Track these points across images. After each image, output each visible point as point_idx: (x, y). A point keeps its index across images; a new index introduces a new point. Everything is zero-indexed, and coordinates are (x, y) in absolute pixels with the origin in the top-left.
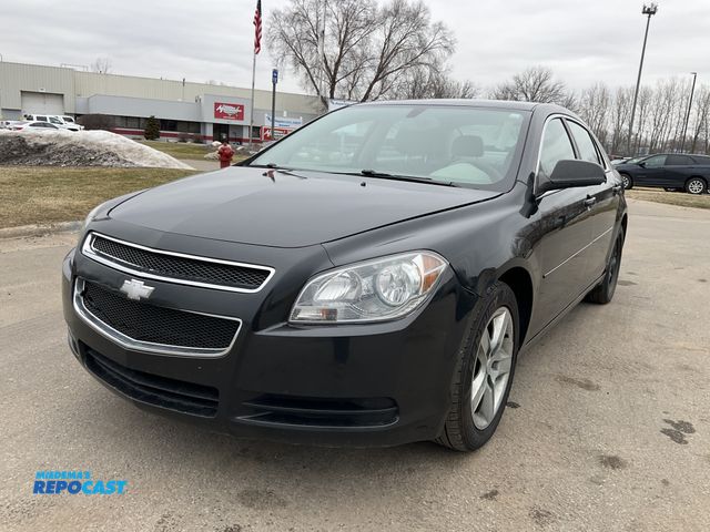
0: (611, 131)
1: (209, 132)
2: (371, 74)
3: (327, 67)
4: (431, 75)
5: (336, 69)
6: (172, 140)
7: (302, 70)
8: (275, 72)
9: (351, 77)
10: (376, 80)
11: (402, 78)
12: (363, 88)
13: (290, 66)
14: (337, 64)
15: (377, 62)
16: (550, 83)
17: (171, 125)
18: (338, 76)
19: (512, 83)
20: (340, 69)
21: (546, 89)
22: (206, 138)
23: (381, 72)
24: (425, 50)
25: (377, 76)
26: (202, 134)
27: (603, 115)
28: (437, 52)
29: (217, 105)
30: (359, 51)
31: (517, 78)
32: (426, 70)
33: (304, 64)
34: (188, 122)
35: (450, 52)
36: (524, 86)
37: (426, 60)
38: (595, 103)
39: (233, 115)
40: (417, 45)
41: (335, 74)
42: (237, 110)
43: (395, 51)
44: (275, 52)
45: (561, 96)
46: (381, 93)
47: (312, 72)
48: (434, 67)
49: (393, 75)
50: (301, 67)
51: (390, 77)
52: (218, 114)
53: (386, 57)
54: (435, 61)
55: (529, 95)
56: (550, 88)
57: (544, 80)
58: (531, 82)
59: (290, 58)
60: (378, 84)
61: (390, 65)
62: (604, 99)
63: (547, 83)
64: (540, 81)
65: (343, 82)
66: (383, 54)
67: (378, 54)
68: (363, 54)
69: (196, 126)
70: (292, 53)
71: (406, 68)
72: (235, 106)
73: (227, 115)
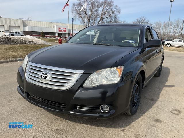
0: (162, 33)
1: (57, 35)
2: (99, 19)
3: (87, 18)
4: (114, 19)
6: (49, 37)
7: (81, 19)
8: (73, 19)
9: (94, 20)
11: (107, 20)
12: (97, 23)
13: (78, 18)
15: (100, 16)
17: (48, 34)
18: (90, 20)
19: (136, 21)
20: (91, 18)
21: (145, 22)
22: (56, 37)
23: (102, 19)
24: (113, 12)
27: (160, 29)
28: (116, 13)
29: (59, 28)
31: (137, 19)
33: (81, 17)
34: (52, 33)
35: (119, 13)
36: (139, 21)
37: (113, 15)
38: (158, 26)
40: (111, 11)
42: (64, 29)
43: (105, 13)
44: (74, 14)
47: (83, 19)
48: (115, 17)
51: (104, 20)
54: (116, 15)
58: (141, 20)
60: (101, 22)
61: (104, 17)
62: (160, 24)
64: (143, 20)
65: (92, 21)
66: (102, 14)
67: (101, 14)
68: (97, 14)
69: (54, 34)
70: (78, 14)
71: (108, 17)
72: (64, 28)
73: (62, 31)
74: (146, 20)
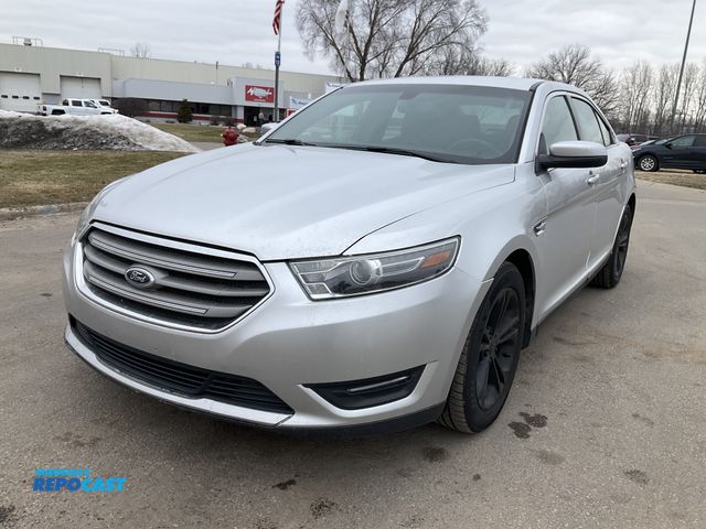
0: (653, 111)
1: (240, 115)
2: (401, 54)
3: (358, 48)
4: (463, 55)
5: (367, 49)
6: (204, 123)
7: (333, 52)
8: (278, 54)
9: (381, 58)
10: (406, 60)
11: (434, 58)
12: (393, 69)
13: (320, 48)
14: (368, 45)
15: (408, 42)
16: (587, 61)
17: (203, 108)
18: (369, 57)
19: (548, 62)
20: (371, 50)
21: (583, 67)
22: (237, 121)
23: (412, 52)
24: (456, 28)
25: (407, 57)
26: (233, 117)
27: (645, 94)
28: (469, 31)
29: (248, 88)
30: (390, 31)
31: (553, 57)
32: (458, 49)
33: (334, 45)
34: (220, 105)
35: (483, 30)
36: (561, 65)
37: (458, 39)
38: (637, 81)
39: (264, 98)
40: (448, 23)
41: (366, 54)
42: (268, 93)
43: (426, 30)
44: (305, 34)
46: (412, 73)
47: (342, 53)
48: (466, 46)
49: (425, 54)
50: (332, 48)
51: (421, 58)
52: (249, 97)
53: (416, 36)
54: (467, 40)
55: (565, 74)
56: (588, 66)
57: (581, 58)
58: (568, 60)
59: (320, 38)
60: (408, 64)
61: (421, 45)
62: (647, 77)
63: (584, 61)
64: (577, 59)
65: (374, 63)
66: (413, 33)
67: (410, 34)
68: (394, 33)
69: (227, 109)
70: (322, 34)
71: (438, 47)
72: (266, 89)
73: (257, 98)
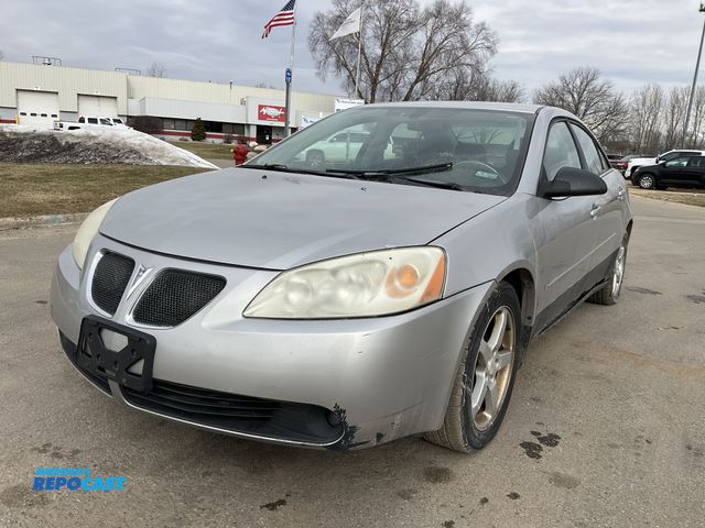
0: (664, 132)
1: (253, 133)
2: (412, 76)
3: (369, 69)
4: (473, 76)
5: (378, 71)
6: (218, 141)
7: (344, 74)
8: (289, 71)
9: (392, 79)
10: (416, 82)
11: (445, 79)
12: (404, 90)
13: (332, 69)
14: (379, 66)
15: (419, 64)
18: (380, 78)
19: (558, 83)
20: (382, 71)
21: (594, 89)
22: (250, 139)
23: (423, 73)
24: (467, 50)
25: (418, 77)
26: (246, 135)
27: (655, 116)
28: (480, 53)
29: (261, 107)
30: (401, 53)
31: (563, 79)
32: (469, 71)
33: (346, 66)
34: (233, 124)
35: (493, 53)
36: (571, 86)
37: (468, 61)
38: (648, 103)
39: (276, 117)
40: (459, 45)
41: (377, 75)
42: (280, 113)
43: (437, 52)
44: (318, 55)
45: (609, 96)
46: (422, 94)
47: (353, 74)
48: (476, 68)
49: (435, 76)
50: (343, 70)
51: (431, 79)
52: (262, 116)
53: (427, 58)
54: (478, 62)
55: (575, 96)
57: (591, 80)
58: (578, 82)
59: (332, 60)
60: (419, 85)
61: (431, 67)
62: (657, 99)
63: (595, 83)
64: (587, 80)
65: (385, 83)
66: (424, 54)
67: (420, 55)
68: (405, 55)
69: (239, 128)
70: (334, 55)
71: (448, 69)
73: (270, 117)
74: (598, 83)
